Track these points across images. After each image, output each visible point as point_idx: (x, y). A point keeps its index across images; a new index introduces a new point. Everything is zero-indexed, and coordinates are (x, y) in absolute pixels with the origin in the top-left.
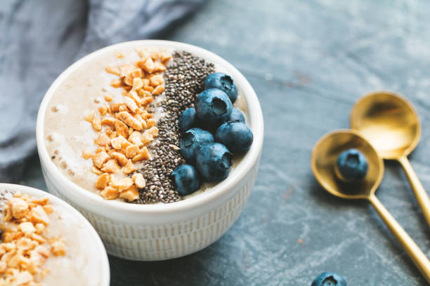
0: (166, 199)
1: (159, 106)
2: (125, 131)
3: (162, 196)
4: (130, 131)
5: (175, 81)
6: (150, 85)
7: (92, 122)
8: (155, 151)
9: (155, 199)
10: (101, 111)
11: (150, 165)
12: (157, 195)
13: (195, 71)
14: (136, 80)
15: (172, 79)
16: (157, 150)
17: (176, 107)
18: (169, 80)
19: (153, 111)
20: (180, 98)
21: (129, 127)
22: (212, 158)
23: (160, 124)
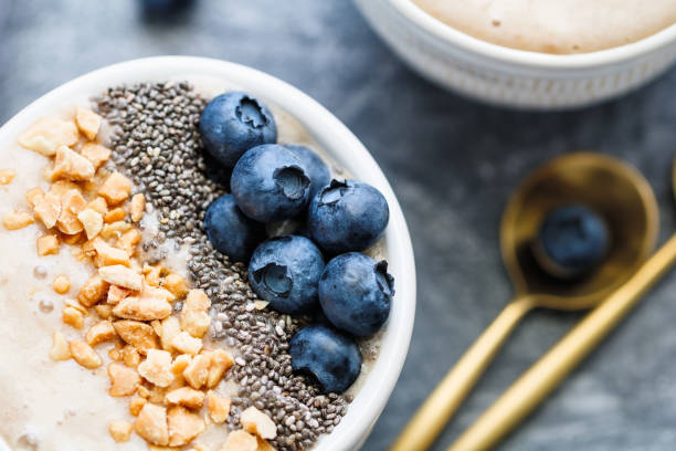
0: (326, 422)
1: (162, 241)
2: (148, 334)
3: (314, 423)
4: (157, 328)
5: (149, 168)
6: (111, 206)
7: (74, 358)
8: (231, 339)
9: (309, 437)
10: (70, 322)
11: (249, 376)
12: (306, 426)
13: (169, 121)
14: (82, 216)
15: (142, 166)
16: (233, 335)
17: (189, 217)
18: (134, 173)
19: (158, 257)
20: (186, 196)
21: (148, 322)
22: (365, 299)
23: (195, 276)
